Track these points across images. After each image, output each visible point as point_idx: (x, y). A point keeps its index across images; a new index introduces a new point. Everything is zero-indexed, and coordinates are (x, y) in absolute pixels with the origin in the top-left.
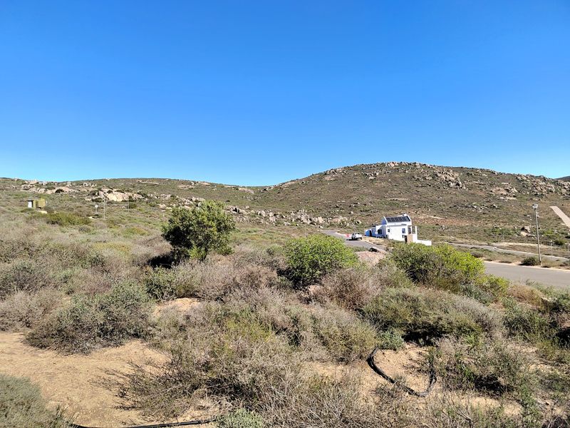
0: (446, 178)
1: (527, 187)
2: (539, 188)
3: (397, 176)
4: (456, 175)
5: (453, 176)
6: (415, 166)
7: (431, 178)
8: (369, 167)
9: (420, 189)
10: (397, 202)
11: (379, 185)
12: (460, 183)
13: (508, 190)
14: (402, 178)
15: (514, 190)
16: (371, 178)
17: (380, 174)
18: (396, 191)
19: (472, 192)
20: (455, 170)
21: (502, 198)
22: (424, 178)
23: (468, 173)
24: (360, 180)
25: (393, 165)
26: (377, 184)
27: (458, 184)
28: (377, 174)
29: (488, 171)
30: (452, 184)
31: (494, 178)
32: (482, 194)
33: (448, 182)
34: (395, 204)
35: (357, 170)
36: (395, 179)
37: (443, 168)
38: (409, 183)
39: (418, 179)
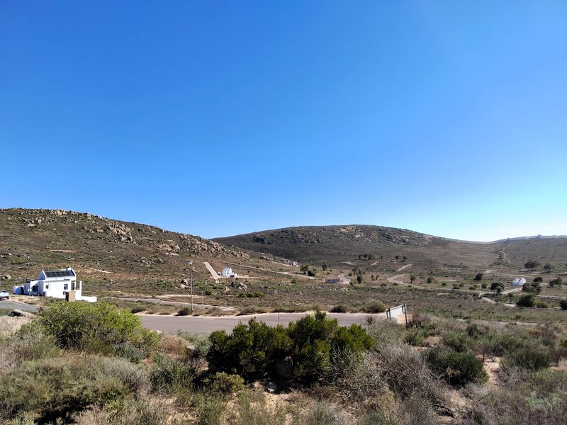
0: (118, 232)
1: (187, 245)
2: (196, 246)
3: (64, 225)
4: (128, 229)
5: (125, 231)
6: (86, 217)
7: (102, 231)
8: (30, 213)
9: (89, 242)
10: (61, 254)
11: (41, 234)
12: (131, 238)
13: (172, 247)
14: (70, 229)
15: (177, 247)
16: (29, 225)
17: (43, 222)
18: (61, 242)
19: (141, 247)
20: (128, 224)
21: (167, 254)
22: (95, 230)
23: (139, 229)
24: (13, 226)
25: (60, 213)
26: (39, 233)
27: (129, 239)
28: (40, 221)
29: (156, 228)
30: (123, 239)
31: (162, 235)
32: (150, 249)
33: (119, 236)
34: (59, 257)
35: (12, 215)
36: (61, 229)
37: (115, 221)
38: (78, 234)
39: (88, 231)
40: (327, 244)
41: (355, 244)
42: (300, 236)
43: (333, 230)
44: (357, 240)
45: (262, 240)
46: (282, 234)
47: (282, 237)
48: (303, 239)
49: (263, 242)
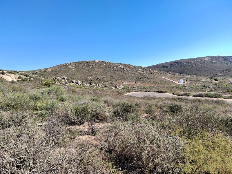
4: (123, 66)
6: (106, 62)
7: (115, 67)
8: (87, 62)
9: (115, 72)
13: (143, 72)
14: (105, 67)
16: (91, 67)
19: (133, 72)
22: (113, 67)
24: (87, 68)
25: (97, 62)
27: (127, 70)
28: (93, 65)
30: (125, 70)
33: (123, 69)
38: (109, 69)
39: (111, 68)
40: (200, 66)
41: (215, 65)
42: (185, 64)
43: (200, 59)
44: (215, 63)
45: (167, 67)
46: (175, 63)
47: (176, 65)
48: (187, 65)
49: (167, 68)
